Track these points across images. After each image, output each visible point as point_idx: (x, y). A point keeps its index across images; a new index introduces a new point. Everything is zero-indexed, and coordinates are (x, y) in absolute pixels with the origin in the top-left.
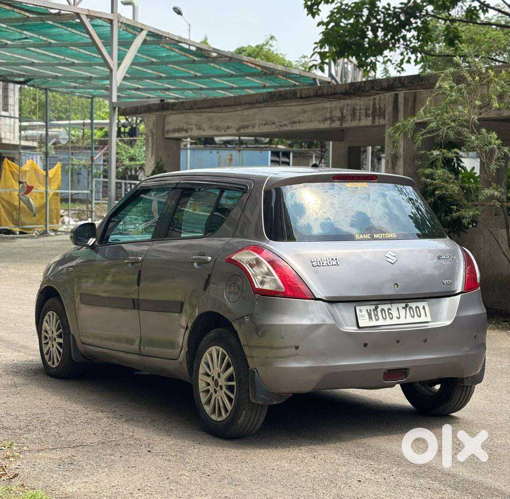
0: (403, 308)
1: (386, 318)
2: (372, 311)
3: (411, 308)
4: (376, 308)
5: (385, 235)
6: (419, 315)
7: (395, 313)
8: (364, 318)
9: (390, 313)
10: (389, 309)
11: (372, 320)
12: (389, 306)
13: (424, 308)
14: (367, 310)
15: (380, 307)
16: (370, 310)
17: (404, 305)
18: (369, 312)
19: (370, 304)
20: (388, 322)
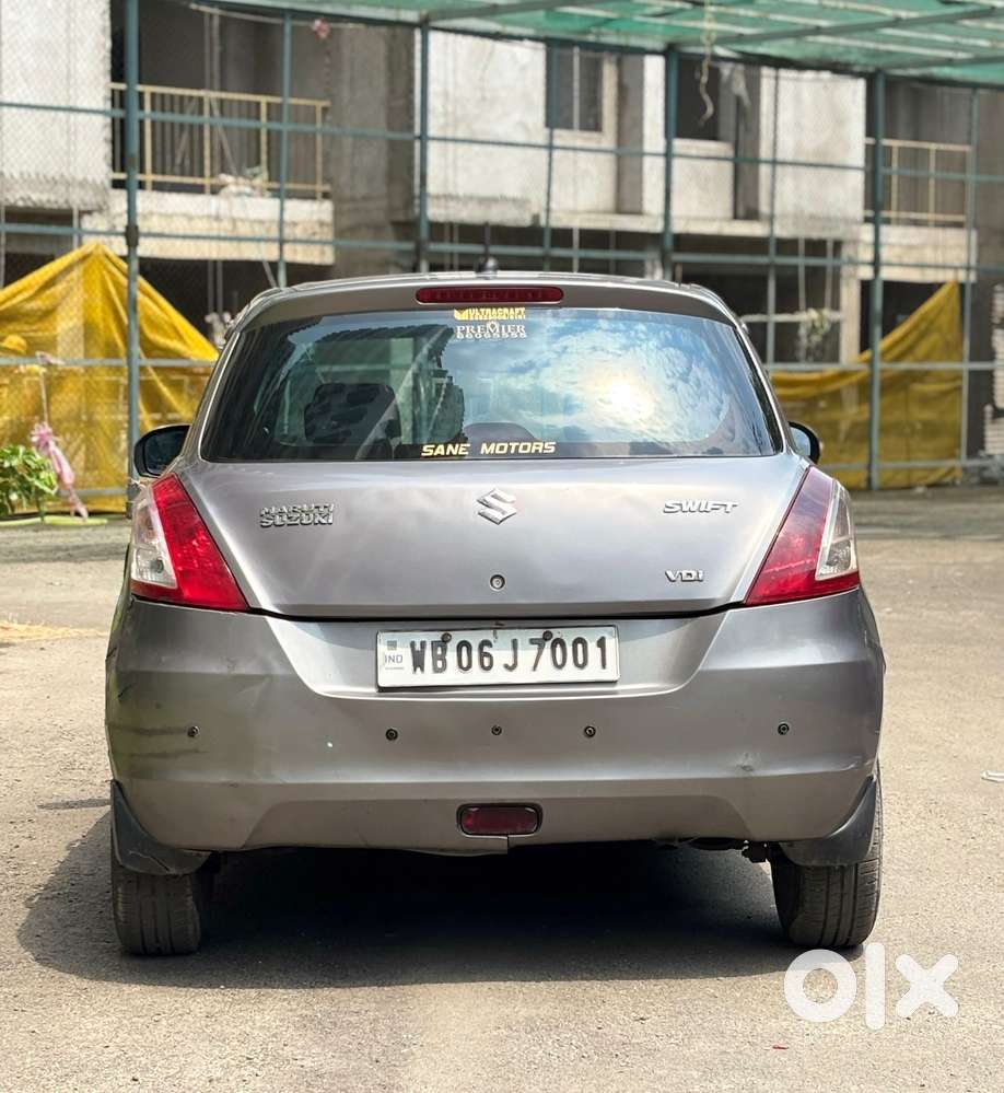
0: (532, 641)
1: (469, 666)
2: (429, 647)
3: (560, 642)
4: (445, 641)
5: (517, 447)
6: (580, 661)
7: (501, 655)
8: (400, 665)
9: (482, 655)
10: (486, 643)
11: (422, 670)
12: (488, 635)
13: (601, 643)
14: (413, 645)
15: (457, 637)
16: (423, 644)
17: (538, 634)
18: (418, 647)
19: (428, 628)
20: (476, 676)
